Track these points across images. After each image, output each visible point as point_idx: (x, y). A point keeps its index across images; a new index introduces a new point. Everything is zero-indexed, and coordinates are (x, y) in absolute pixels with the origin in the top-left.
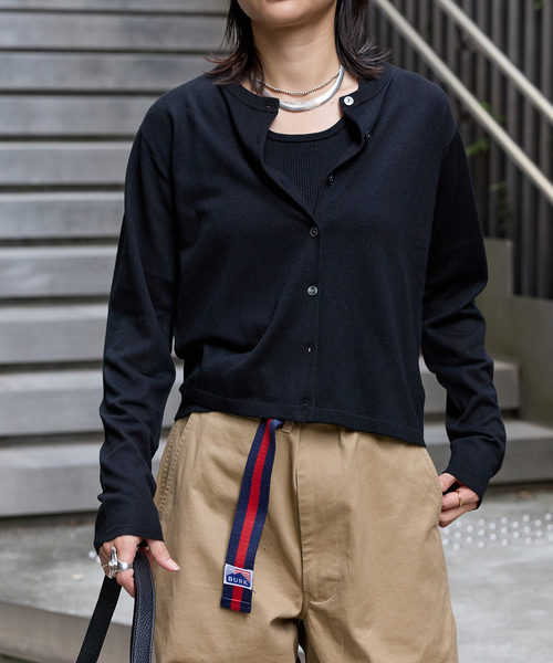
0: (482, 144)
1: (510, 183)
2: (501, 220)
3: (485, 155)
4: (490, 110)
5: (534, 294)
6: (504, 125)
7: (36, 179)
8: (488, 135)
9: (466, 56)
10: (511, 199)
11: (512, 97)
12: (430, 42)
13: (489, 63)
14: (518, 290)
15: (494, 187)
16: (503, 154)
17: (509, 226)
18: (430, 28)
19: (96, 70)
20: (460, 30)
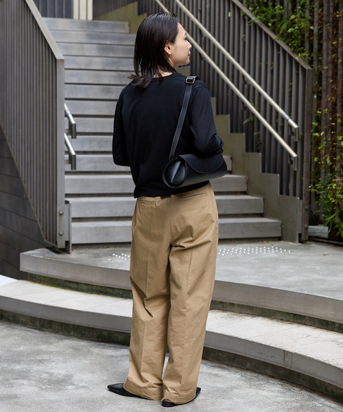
0: (251, 118)
1: (261, 132)
2: (258, 146)
3: (253, 122)
4: (254, 106)
5: (269, 172)
6: (259, 111)
7: (87, 131)
8: (254, 115)
9: (246, 86)
10: (261, 138)
11: (262, 101)
12: (233, 82)
13: (254, 88)
14: (263, 171)
15: (255, 134)
16: (259, 121)
17: (261, 148)
18: (233, 76)
19: (108, 92)
20: (244, 77)
